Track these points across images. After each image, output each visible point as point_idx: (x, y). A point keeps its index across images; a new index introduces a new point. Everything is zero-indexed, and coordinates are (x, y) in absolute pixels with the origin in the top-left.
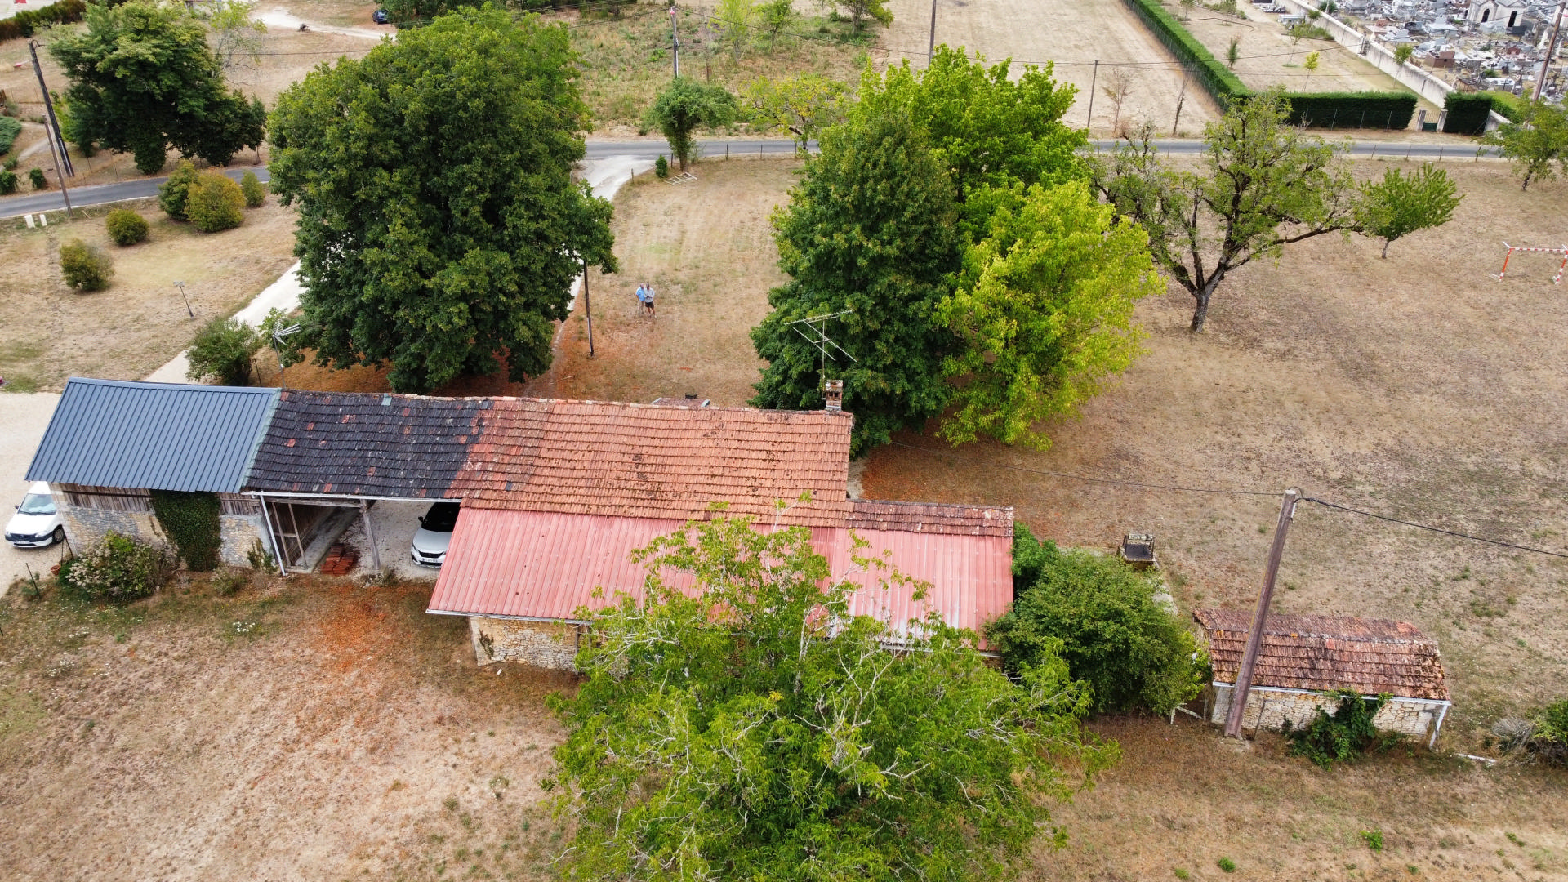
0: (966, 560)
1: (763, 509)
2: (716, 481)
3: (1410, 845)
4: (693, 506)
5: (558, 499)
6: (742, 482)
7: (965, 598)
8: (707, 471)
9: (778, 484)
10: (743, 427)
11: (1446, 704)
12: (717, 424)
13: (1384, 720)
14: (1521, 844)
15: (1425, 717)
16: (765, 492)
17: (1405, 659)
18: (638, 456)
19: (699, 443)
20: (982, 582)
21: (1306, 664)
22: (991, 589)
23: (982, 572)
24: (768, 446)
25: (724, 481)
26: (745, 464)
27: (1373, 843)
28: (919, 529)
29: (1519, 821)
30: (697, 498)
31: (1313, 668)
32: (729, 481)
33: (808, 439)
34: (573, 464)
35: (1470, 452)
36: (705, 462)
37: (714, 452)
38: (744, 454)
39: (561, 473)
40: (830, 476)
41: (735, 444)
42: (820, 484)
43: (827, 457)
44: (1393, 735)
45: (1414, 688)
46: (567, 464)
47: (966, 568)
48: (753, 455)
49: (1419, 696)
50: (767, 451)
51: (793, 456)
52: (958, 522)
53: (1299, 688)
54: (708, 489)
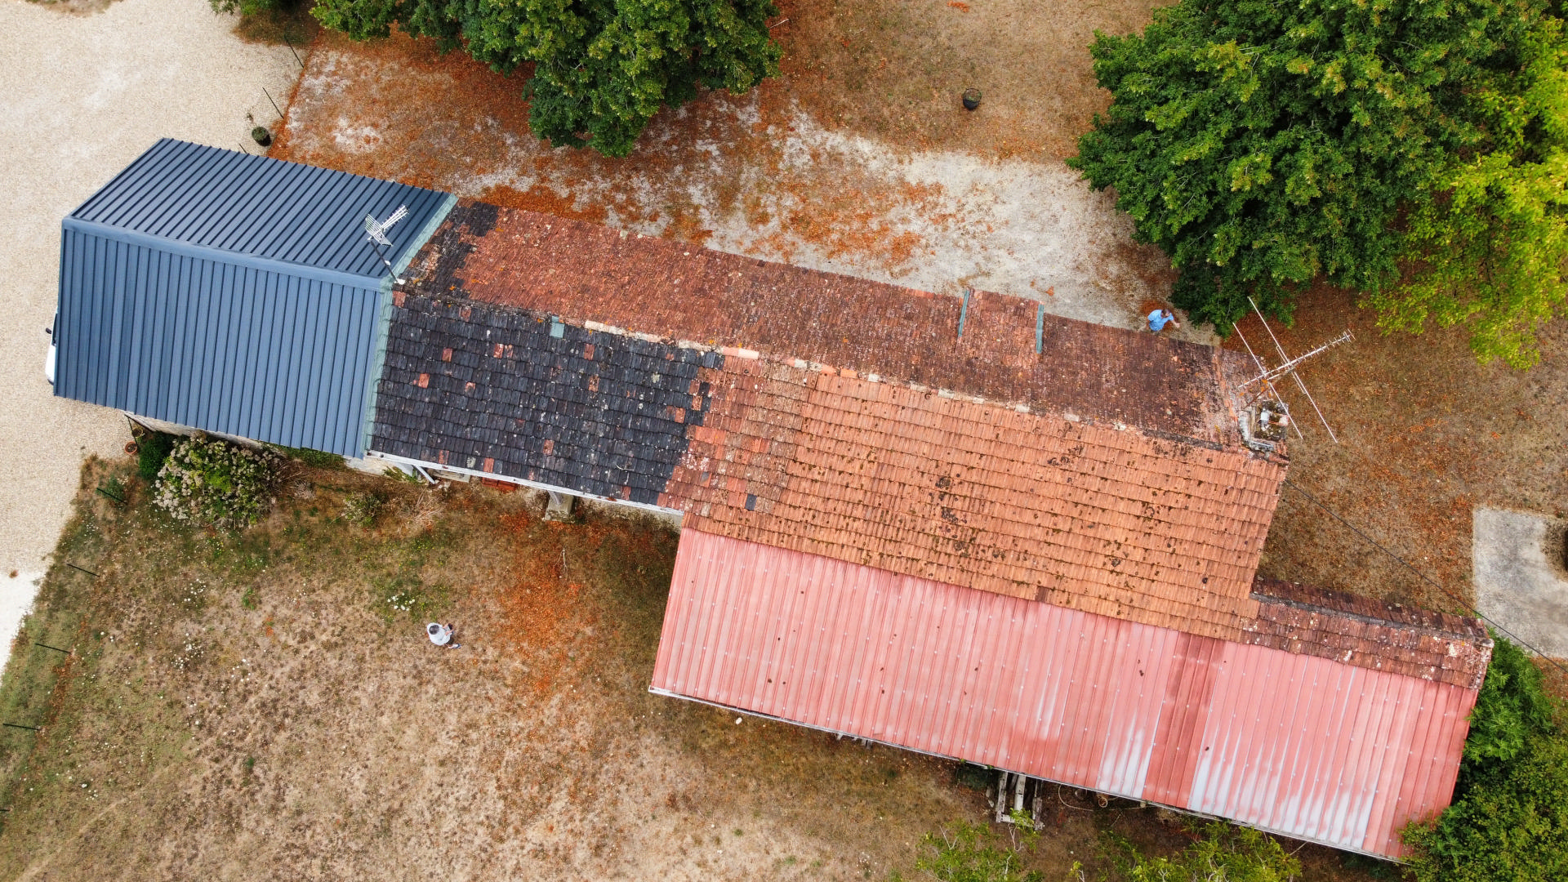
0: (1403, 717)
5: (822, 535)
6: (1099, 547)
7: (1388, 776)
8: (1048, 522)
9: (1152, 558)
10: (1113, 457)
12: (1072, 446)
16: (1132, 569)
18: (944, 481)
19: (1039, 473)
22: (1427, 767)
23: (1421, 737)
24: (1147, 496)
25: (1070, 541)
26: (1106, 518)
28: (1346, 659)
30: (1029, 564)
32: (1079, 543)
33: (1212, 493)
34: (846, 479)
36: (1045, 506)
37: (1060, 491)
38: (1108, 503)
39: (828, 491)
40: (1233, 559)
41: (1096, 484)
42: (1215, 569)
43: (1236, 527)
46: (838, 479)
47: (1400, 730)
48: (1122, 506)
50: (1144, 503)
51: (1181, 517)
52: (1406, 655)
54: (1047, 551)
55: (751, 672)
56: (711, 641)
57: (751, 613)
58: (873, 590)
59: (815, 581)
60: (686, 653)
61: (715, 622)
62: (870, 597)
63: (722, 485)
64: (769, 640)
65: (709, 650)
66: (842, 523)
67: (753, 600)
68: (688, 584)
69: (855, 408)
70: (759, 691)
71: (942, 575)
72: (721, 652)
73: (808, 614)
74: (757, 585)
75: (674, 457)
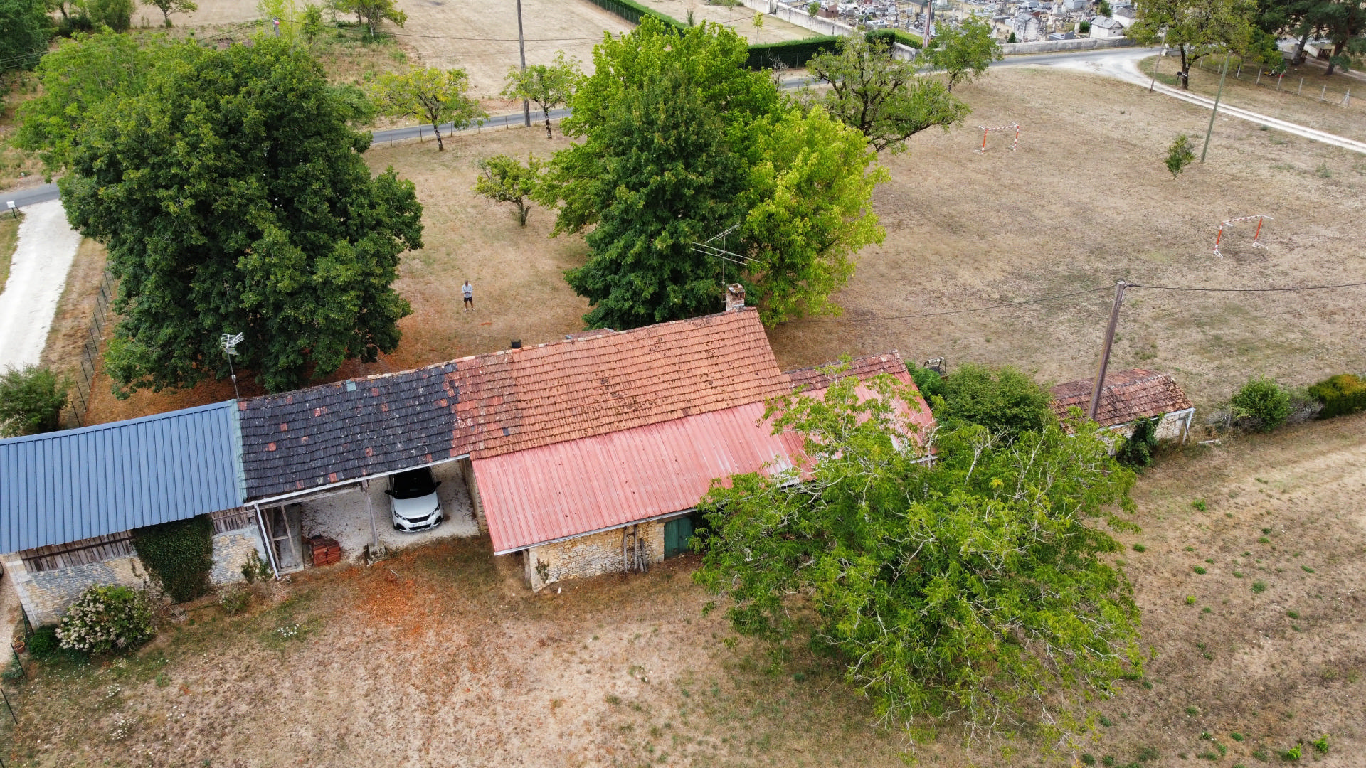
1: (725, 396)
2: (677, 384)
3: (1217, 502)
4: (670, 408)
5: (555, 432)
6: (698, 379)
9: (727, 374)
10: (678, 336)
11: (1192, 410)
12: (656, 339)
13: (1159, 433)
14: (1266, 482)
15: (1179, 423)
16: (720, 383)
17: (1160, 389)
18: (604, 380)
19: (648, 358)
24: (704, 347)
25: (683, 382)
26: (693, 365)
27: (1199, 507)
30: (670, 401)
31: (1115, 410)
32: (687, 382)
34: (553, 400)
36: (661, 371)
37: (663, 362)
38: (689, 357)
39: (547, 409)
40: (761, 359)
41: (678, 352)
42: (758, 367)
43: (753, 344)
45: (1173, 405)
46: (548, 401)
48: (696, 356)
49: (1178, 409)
50: (706, 351)
51: (726, 351)
53: (1114, 424)
54: (674, 392)
55: (553, 516)
56: (519, 509)
57: (536, 487)
58: (597, 447)
59: (564, 457)
60: (508, 524)
61: (517, 500)
62: (599, 452)
63: (485, 429)
64: (554, 496)
65: (521, 516)
66: (563, 422)
67: (534, 480)
68: (490, 488)
69: (539, 362)
70: (563, 524)
71: (630, 424)
72: (529, 515)
73: (569, 473)
74: (531, 472)
75: (450, 427)
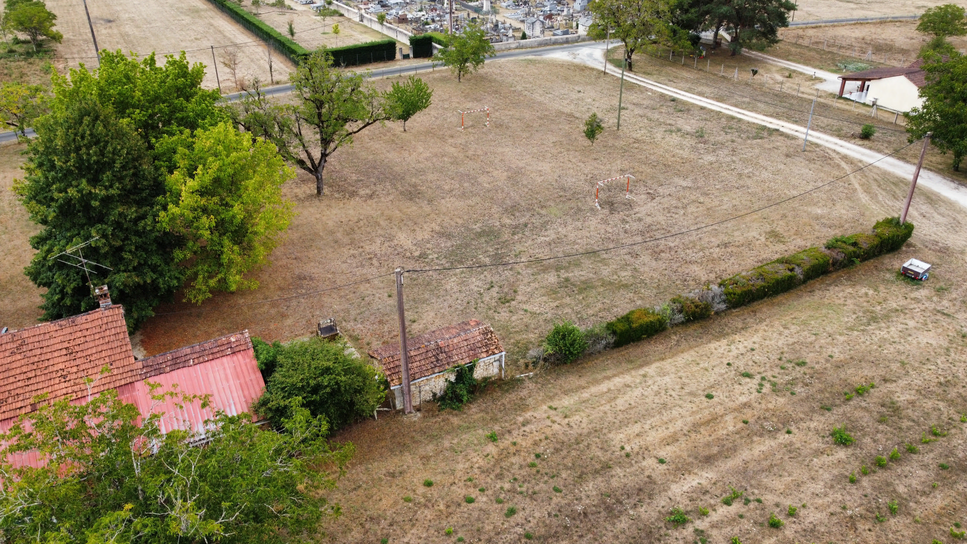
0: (228, 371)
1: (76, 388)
2: (31, 381)
3: (509, 432)
4: (19, 405)
6: (54, 375)
7: (235, 395)
8: (22, 377)
9: (83, 367)
10: (41, 338)
11: (503, 353)
12: (19, 342)
13: (479, 374)
14: (555, 409)
15: (496, 364)
16: (74, 376)
17: (479, 338)
19: (9, 360)
20: (242, 381)
21: (433, 359)
22: (249, 383)
23: (241, 375)
24: (66, 345)
25: (38, 379)
26: (51, 362)
27: (493, 438)
28: (192, 363)
29: (551, 398)
30: (21, 398)
31: (438, 360)
32: (43, 378)
33: (94, 331)
35: (476, 222)
36: (18, 371)
37: (23, 362)
38: (49, 356)
40: (119, 350)
41: (38, 352)
42: (113, 358)
43: (113, 338)
44: (485, 379)
45: (487, 351)
47: (230, 376)
48: (56, 354)
49: (491, 355)
50: (66, 348)
51: (86, 346)
52: (215, 350)
53: (434, 373)
54: (28, 389)
